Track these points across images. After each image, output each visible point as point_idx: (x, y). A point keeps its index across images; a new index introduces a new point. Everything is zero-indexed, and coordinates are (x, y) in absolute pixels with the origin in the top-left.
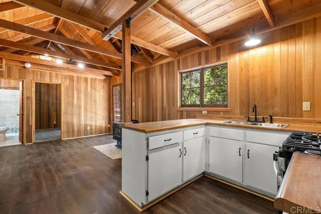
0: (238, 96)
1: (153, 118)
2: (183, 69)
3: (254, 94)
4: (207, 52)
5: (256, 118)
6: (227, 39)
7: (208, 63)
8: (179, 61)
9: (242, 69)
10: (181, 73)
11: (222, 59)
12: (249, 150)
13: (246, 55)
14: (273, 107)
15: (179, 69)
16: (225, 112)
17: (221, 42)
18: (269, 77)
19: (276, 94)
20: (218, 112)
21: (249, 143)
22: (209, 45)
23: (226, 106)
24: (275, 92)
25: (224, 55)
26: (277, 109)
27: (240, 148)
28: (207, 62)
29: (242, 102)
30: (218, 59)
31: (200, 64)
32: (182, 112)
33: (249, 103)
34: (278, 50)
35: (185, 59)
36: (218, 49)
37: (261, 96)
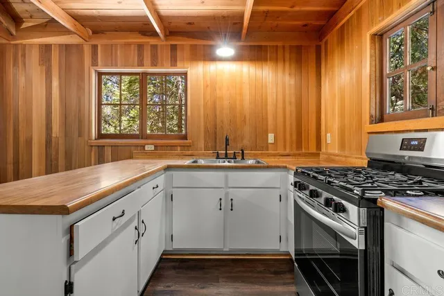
0: (202, 124)
1: (16, 163)
2: (106, 65)
3: (222, 122)
4: (154, 47)
5: (226, 153)
6: (188, 37)
7: (156, 66)
8: (95, 47)
9: (207, 86)
10: (100, 74)
11: (179, 64)
12: (232, 200)
13: (213, 68)
14: (242, 139)
15: (94, 63)
16: (183, 147)
17: (179, 38)
18: (238, 102)
19: (245, 122)
20: (173, 147)
21: (231, 189)
22: (161, 35)
23: (185, 137)
24: (244, 121)
25: (183, 60)
26: (246, 142)
27: (221, 199)
28: (154, 64)
29: (206, 131)
30: (174, 62)
31: (141, 64)
32: (101, 147)
33: (215, 133)
34: (246, 70)
35: (110, 49)
36: (174, 48)
37: (230, 125)
